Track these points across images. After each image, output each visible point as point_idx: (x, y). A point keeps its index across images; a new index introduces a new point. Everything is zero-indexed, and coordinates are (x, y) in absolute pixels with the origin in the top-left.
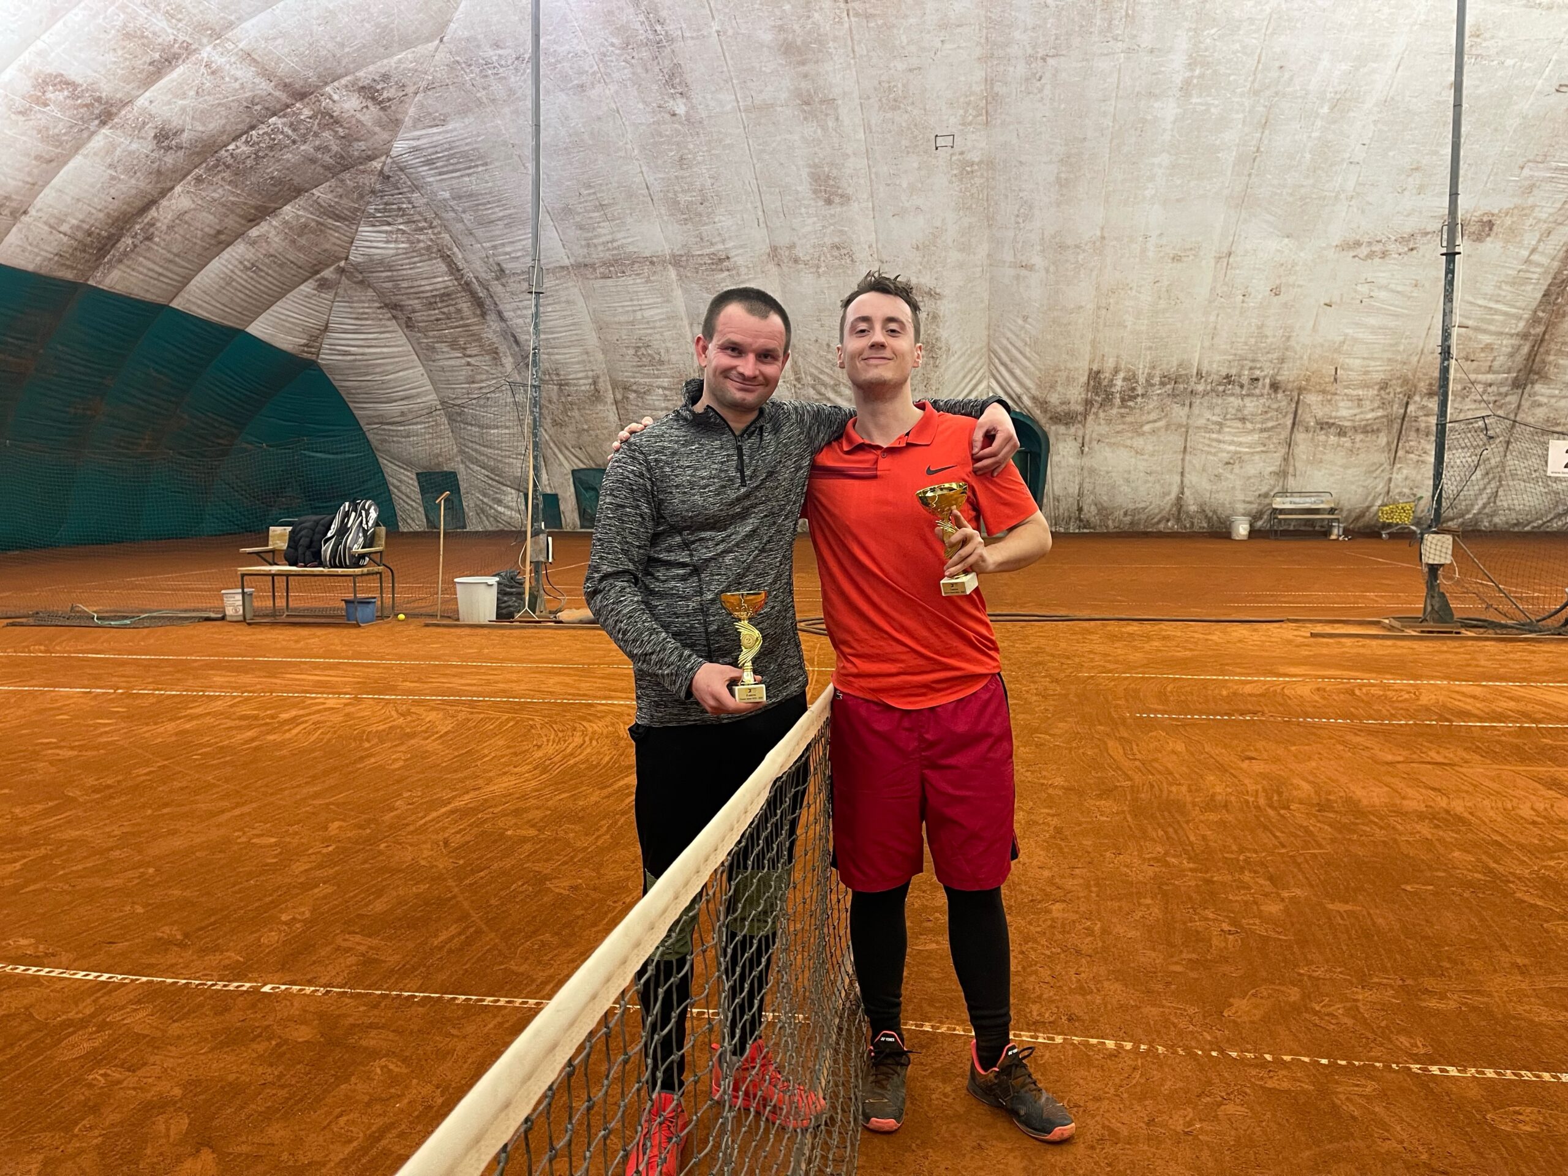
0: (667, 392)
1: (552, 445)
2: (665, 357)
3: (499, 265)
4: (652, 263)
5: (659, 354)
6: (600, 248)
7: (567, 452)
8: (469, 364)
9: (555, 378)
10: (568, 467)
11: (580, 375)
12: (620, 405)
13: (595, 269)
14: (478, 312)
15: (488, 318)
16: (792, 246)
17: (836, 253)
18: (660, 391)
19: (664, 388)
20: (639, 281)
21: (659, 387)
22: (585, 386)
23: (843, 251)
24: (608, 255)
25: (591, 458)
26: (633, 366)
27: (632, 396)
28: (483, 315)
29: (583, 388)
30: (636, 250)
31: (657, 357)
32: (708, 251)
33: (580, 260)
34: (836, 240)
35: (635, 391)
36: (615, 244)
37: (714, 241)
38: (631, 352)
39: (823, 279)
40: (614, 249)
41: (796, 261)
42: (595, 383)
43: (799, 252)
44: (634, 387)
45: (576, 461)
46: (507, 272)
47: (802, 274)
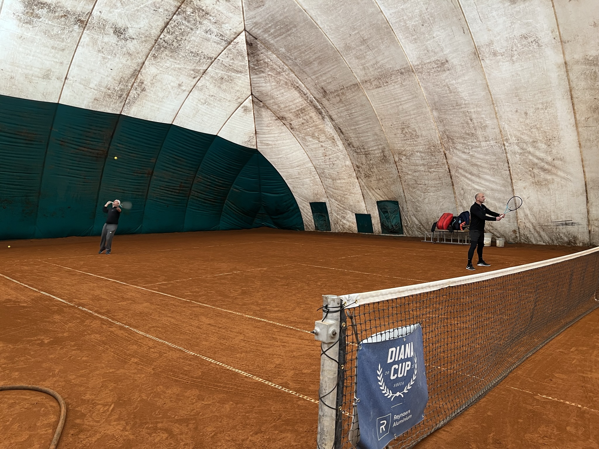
0: (423, 155)
1: (366, 188)
2: (419, 133)
3: (322, 88)
4: (402, 73)
5: (415, 131)
6: (371, 69)
7: (373, 192)
8: (322, 146)
9: (362, 150)
10: (374, 200)
11: (374, 148)
12: (397, 164)
13: (371, 84)
14: (320, 117)
15: (325, 120)
16: (491, 43)
17: (525, 42)
18: (418, 154)
19: (421, 152)
20: (396, 86)
21: (417, 152)
22: (378, 153)
23: (530, 40)
24: (376, 73)
25: (386, 195)
26: (402, 140)
27: (403, 158)
28: (323, 118)
29: (377, 155)
30: (391, 66)
31: (414, 133)
32: (433, 59)
33: (362, 78)
34: (524, 31)
35: (405, 155)
36: (378, 65)
37: (436, 51)
38: (399, 131)
39: (517, 65)
40: (379, 68)
41: (495, 54)
42: (383, 152)
43: (497, 47)
44: (404, 153)
45: (379, 196)
46: (328, 92)
47: (501, 63)
